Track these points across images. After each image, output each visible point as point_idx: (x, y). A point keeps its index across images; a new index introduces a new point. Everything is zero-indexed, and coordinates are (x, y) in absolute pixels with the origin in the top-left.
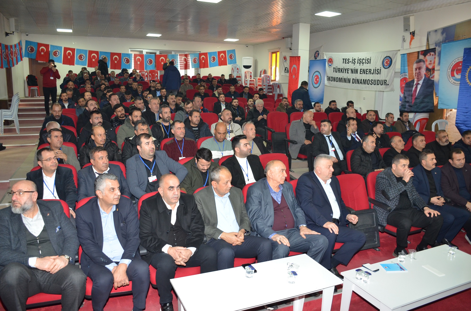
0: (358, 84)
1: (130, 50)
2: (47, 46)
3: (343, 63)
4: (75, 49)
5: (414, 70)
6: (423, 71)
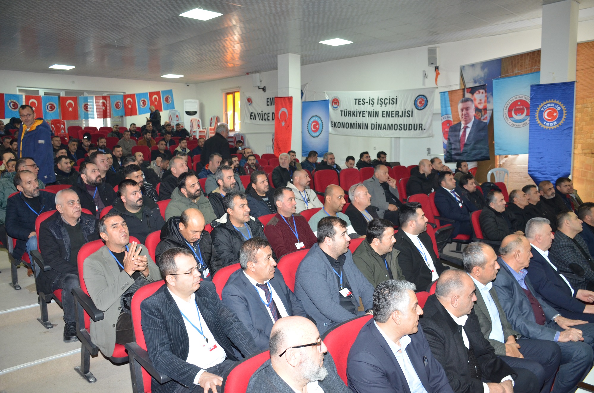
1: (17, 89)
3: (356, 104)
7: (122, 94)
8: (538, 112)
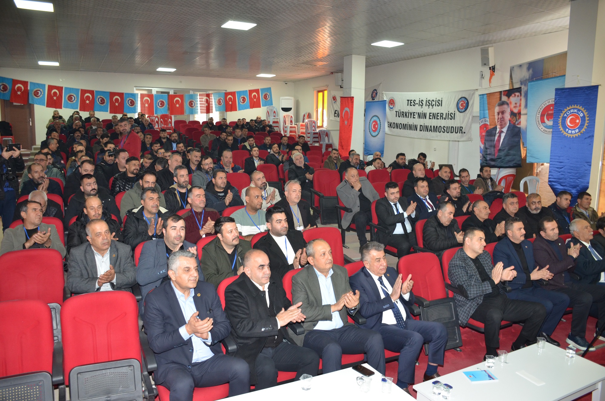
0: (427, 131)
5: (496, 114)
6: (507, 116)
7: (224, 91)
8: (561, 118)
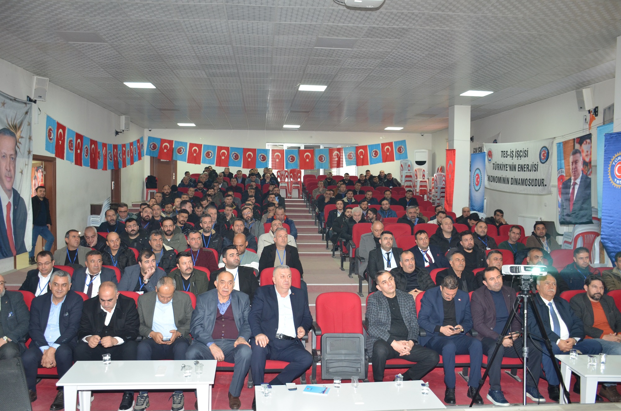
0: (517, 184)
1: (267, 144)
2: (171, 142)
3: (502, 156)
4: (201, 145)
5: (571, 164)
6: (580, 166)
7: (355, 145)
8: (610, 167)
